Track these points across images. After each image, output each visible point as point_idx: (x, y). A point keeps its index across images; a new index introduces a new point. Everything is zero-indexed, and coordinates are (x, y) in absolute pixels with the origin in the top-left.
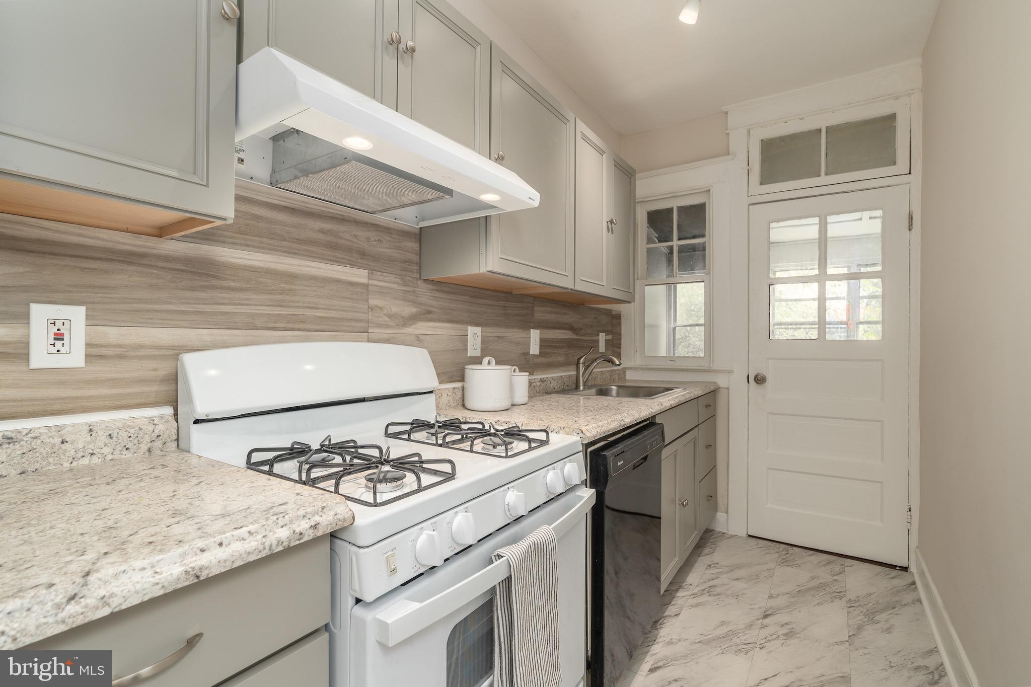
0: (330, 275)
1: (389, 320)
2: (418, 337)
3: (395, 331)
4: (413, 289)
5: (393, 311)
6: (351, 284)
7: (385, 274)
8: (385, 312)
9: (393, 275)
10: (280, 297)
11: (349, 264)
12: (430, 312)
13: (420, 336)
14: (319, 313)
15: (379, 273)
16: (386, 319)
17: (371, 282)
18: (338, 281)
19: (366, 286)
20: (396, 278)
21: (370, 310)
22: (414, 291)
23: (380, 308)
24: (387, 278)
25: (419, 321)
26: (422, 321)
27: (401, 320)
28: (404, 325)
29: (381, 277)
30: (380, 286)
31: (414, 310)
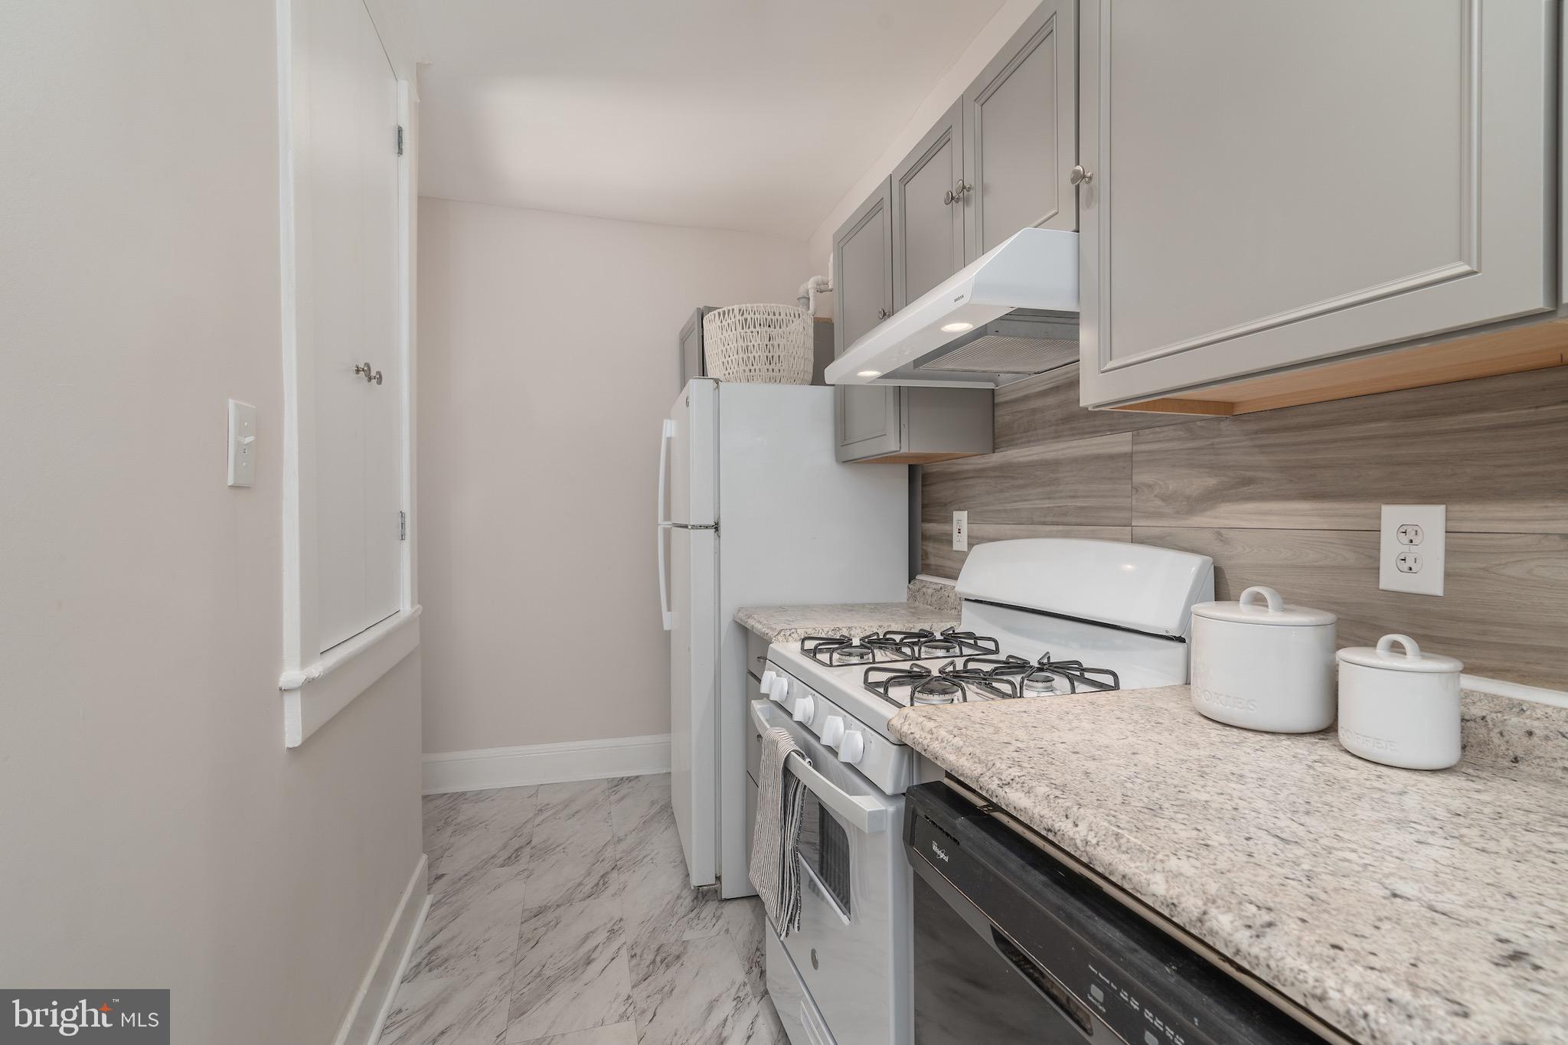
0: (1088, 453)
1: (1164, 504)
2: (1220, 534)
3: (1173, 523)
4: (1209, 442)
5: (1170, 487)
6: (1112, 457)
7: (1158, 429)
8: (1156, 493)
9: (1171, 427)
10: (1048, 489)
11: (1110, 430)
12: (1250, 481)
13: (1223, 531)
14: (1079, 503)
15: (1147, 431)
16: (1159, 503)
17: (1136, 448)
18: (1097, 458)
19: (1130, 456)
20: (1175, 430)
21: (1134, 492)
22: (1213, 444)
23: (1150, 486)
24: (1161, 435)
25: (1223, 501)
26: (1230, 501)
27: (1185, 503)
28: (1191, 511)
29: (1151, 436)
30: (1150, 452)
31: (1211, 482)
